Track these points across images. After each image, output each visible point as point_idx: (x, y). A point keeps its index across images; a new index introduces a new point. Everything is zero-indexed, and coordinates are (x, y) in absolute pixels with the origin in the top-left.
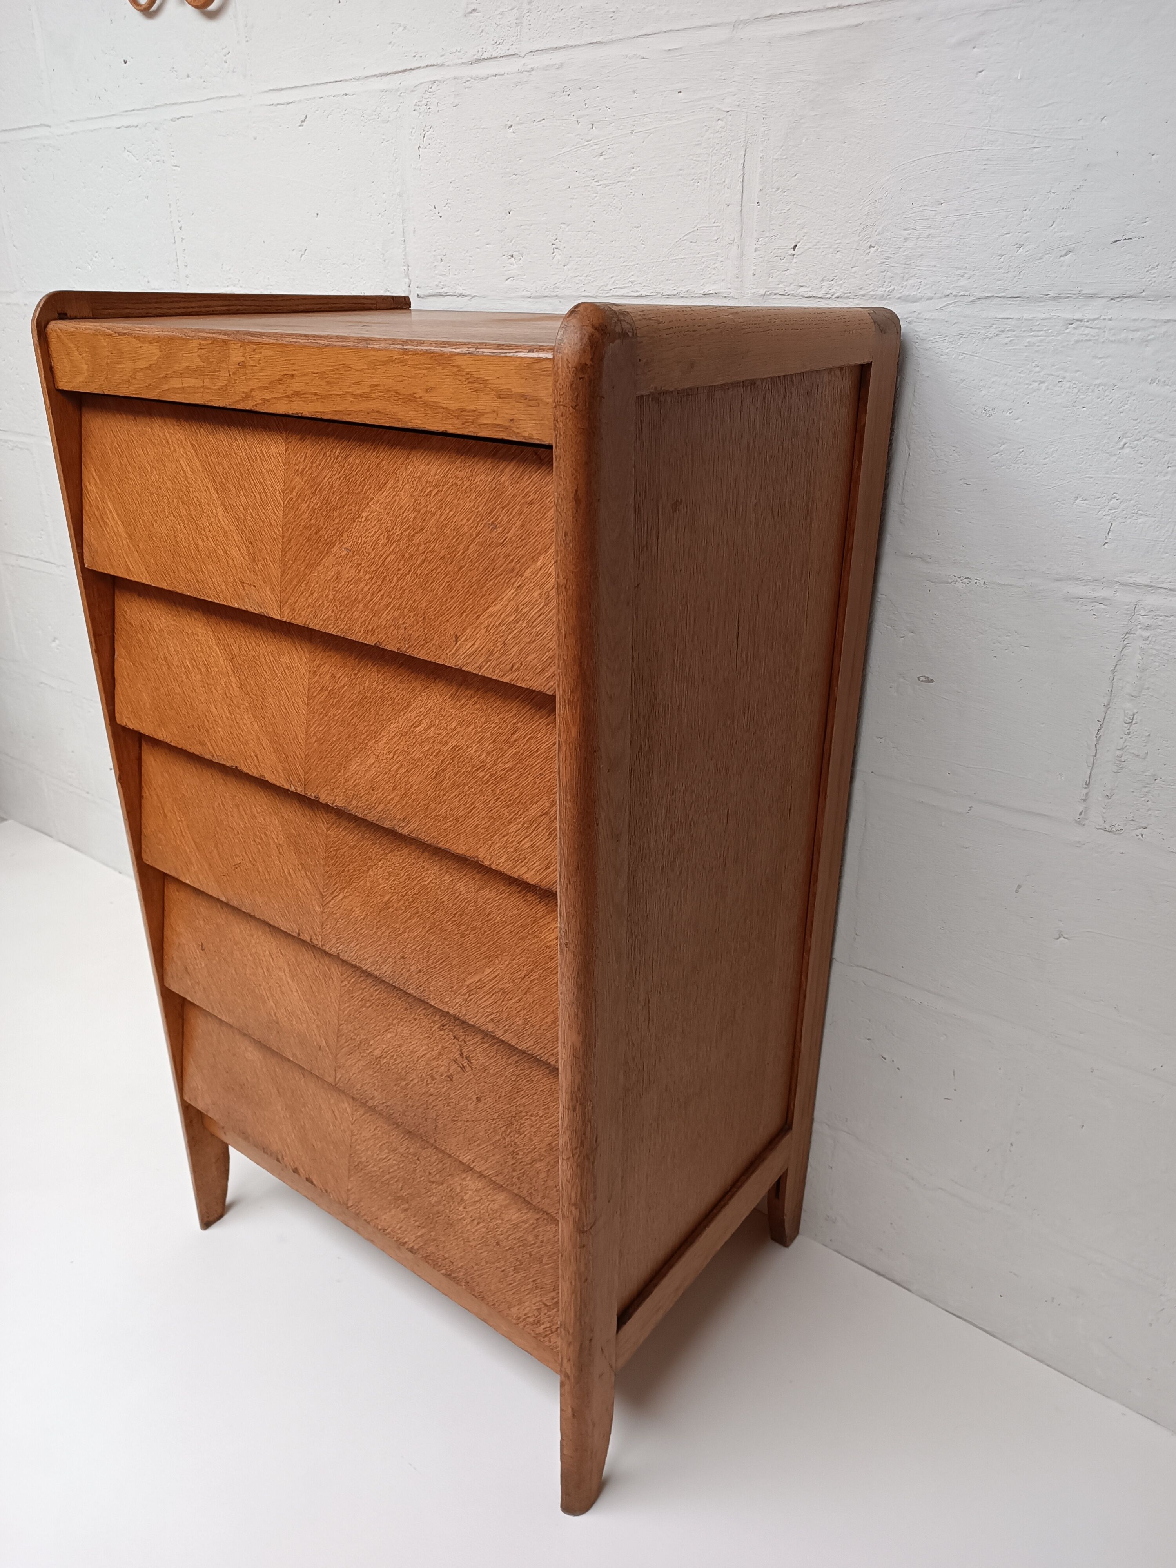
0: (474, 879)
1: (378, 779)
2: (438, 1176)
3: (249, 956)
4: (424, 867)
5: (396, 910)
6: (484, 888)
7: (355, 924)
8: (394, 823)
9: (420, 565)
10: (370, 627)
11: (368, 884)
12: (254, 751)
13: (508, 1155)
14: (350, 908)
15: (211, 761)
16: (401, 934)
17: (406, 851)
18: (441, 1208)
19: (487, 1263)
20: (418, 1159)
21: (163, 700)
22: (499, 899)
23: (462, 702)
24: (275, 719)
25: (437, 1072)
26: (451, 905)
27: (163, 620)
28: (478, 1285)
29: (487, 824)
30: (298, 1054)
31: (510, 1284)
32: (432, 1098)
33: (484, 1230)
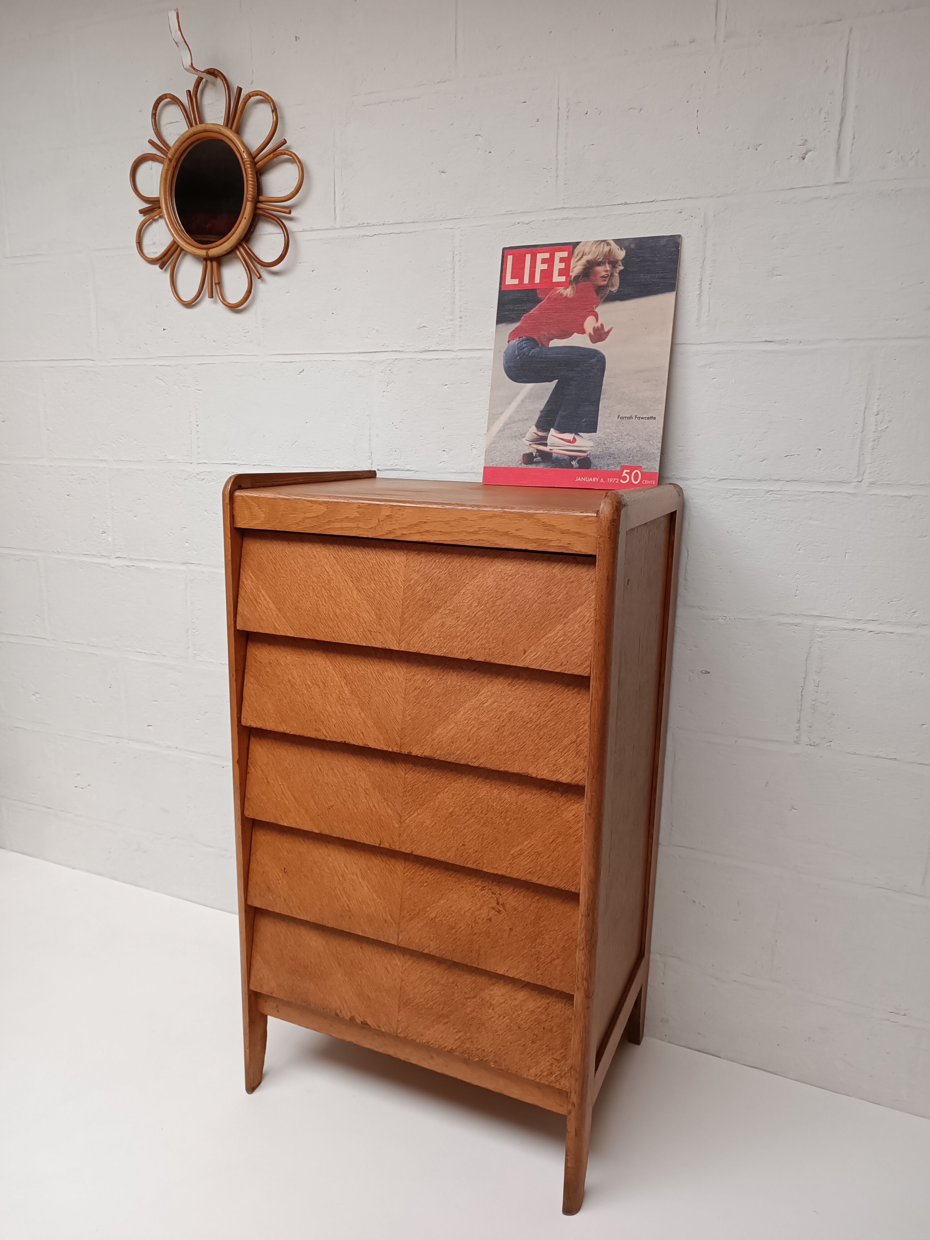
0: (514, 789)
1: (456, 736)
2: (472, 993)
3: (327, 870)
4: (478, 787)
5: (458, 816)
6: (522, 794)
7: (427, 830)
8: (468, 760)
9: (500, 616)
10: (465, 650)
11: (437, 803)
12: (360, 730)
13: (534, 960)
14: (422, 821)
15: (325, 740)
16: (462, 831)
17: (465, 779)
18: (474, 1014)
19: (511, 1043)
20: (456, 985)
21: (285, 707)
22: (533, 799)
23: (516, 687)
24: (379, 709)
25: (479, 918)
26: (499, 807)
27: (289, 658)
28: (504, 1060)
29: (534, 753)
30: (367, 929)
31: (529, 1053)
32: (476, 936)
33: (508, 1021)
